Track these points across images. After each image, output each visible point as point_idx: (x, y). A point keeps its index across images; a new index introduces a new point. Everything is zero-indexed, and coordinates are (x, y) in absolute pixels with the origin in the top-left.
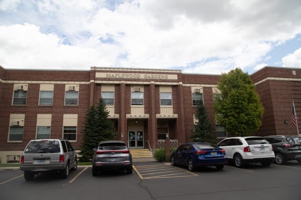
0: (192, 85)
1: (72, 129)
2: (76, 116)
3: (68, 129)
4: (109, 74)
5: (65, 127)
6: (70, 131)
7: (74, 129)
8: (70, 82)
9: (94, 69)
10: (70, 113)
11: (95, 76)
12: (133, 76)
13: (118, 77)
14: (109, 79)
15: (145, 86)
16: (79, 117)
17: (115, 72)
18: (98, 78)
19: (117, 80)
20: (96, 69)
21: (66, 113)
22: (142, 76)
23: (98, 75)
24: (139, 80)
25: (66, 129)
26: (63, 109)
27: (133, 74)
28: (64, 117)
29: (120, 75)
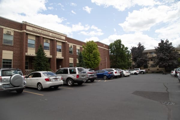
0: (70, 43)
1: (9, 61)
2: (12, 52)
3: (6, 61)
4: (34, 28)
5: (4, 60)
6: (7, 63)
7: (10, 61)
8: (7, 28)
9: (25, 23)
10: (7, 50)
11: (26, 28)
12: (46, 33)
13: (39, 32)
14: (34, 32)
15: (51, 40)
16: (14, 53)
17: (37, 28)
18: (28, 30)
19: (38, 33)
20: (27, 24)
21: (4, 50)
22: (51, 34)
23: (28, 28)
24: (49, 36)
25: (4, 61)
26: (2, 46)
27: (47, 32)
28: (3, 52)
29: (40, 31)
